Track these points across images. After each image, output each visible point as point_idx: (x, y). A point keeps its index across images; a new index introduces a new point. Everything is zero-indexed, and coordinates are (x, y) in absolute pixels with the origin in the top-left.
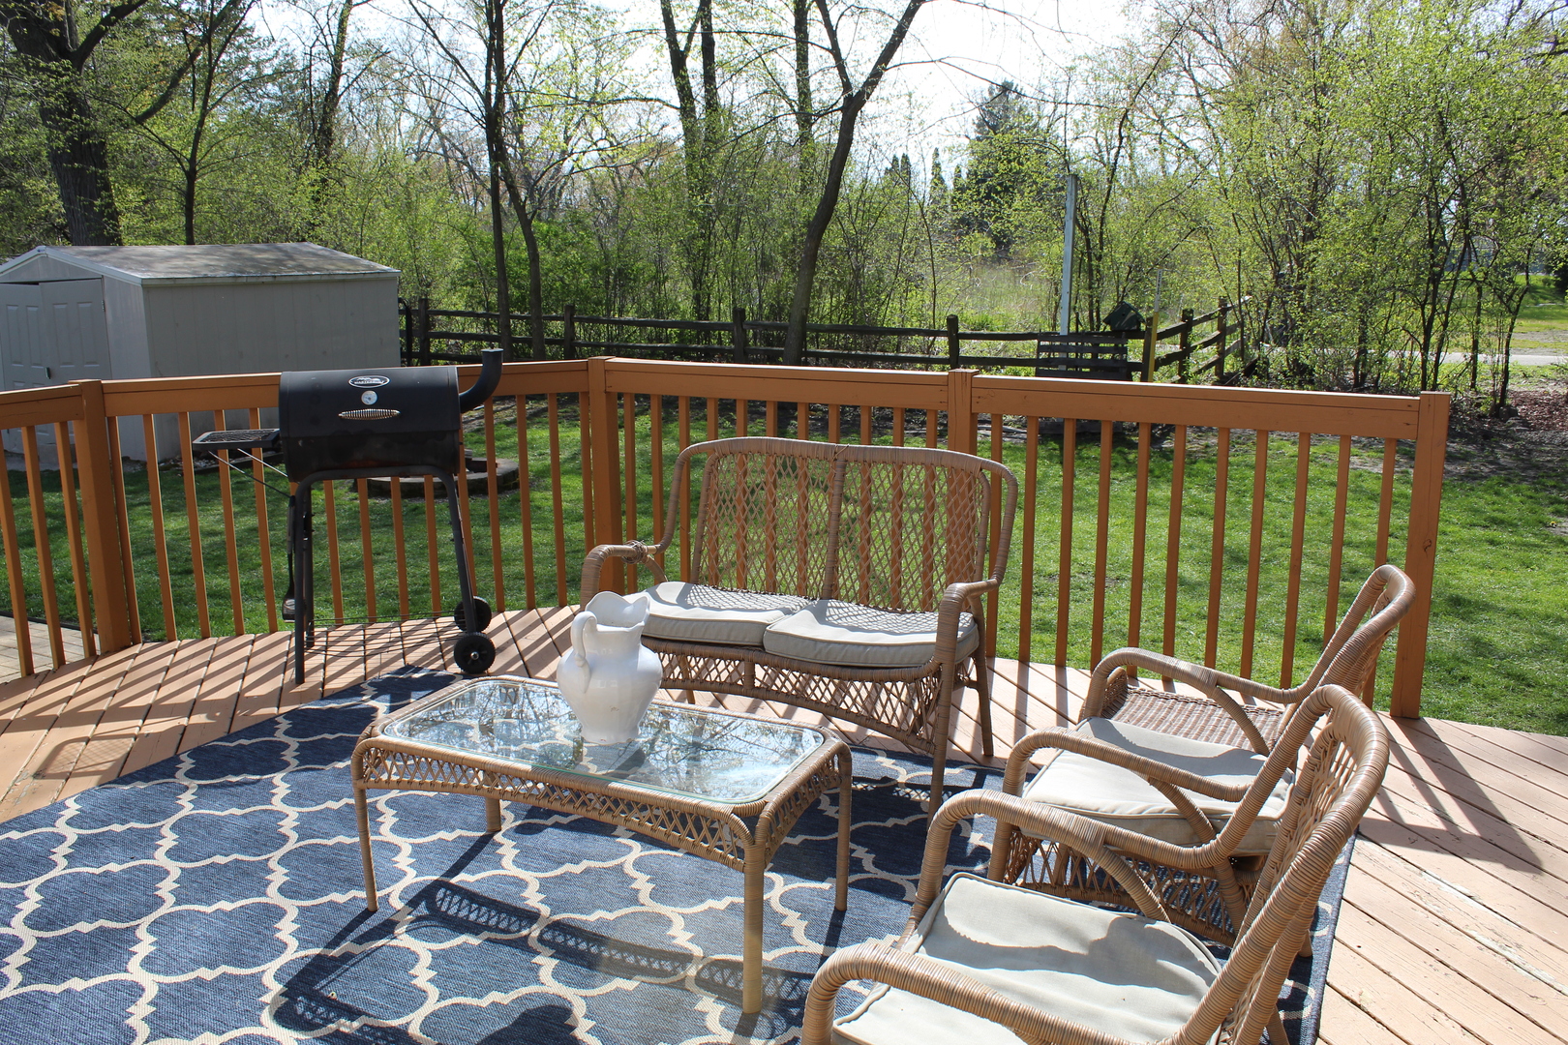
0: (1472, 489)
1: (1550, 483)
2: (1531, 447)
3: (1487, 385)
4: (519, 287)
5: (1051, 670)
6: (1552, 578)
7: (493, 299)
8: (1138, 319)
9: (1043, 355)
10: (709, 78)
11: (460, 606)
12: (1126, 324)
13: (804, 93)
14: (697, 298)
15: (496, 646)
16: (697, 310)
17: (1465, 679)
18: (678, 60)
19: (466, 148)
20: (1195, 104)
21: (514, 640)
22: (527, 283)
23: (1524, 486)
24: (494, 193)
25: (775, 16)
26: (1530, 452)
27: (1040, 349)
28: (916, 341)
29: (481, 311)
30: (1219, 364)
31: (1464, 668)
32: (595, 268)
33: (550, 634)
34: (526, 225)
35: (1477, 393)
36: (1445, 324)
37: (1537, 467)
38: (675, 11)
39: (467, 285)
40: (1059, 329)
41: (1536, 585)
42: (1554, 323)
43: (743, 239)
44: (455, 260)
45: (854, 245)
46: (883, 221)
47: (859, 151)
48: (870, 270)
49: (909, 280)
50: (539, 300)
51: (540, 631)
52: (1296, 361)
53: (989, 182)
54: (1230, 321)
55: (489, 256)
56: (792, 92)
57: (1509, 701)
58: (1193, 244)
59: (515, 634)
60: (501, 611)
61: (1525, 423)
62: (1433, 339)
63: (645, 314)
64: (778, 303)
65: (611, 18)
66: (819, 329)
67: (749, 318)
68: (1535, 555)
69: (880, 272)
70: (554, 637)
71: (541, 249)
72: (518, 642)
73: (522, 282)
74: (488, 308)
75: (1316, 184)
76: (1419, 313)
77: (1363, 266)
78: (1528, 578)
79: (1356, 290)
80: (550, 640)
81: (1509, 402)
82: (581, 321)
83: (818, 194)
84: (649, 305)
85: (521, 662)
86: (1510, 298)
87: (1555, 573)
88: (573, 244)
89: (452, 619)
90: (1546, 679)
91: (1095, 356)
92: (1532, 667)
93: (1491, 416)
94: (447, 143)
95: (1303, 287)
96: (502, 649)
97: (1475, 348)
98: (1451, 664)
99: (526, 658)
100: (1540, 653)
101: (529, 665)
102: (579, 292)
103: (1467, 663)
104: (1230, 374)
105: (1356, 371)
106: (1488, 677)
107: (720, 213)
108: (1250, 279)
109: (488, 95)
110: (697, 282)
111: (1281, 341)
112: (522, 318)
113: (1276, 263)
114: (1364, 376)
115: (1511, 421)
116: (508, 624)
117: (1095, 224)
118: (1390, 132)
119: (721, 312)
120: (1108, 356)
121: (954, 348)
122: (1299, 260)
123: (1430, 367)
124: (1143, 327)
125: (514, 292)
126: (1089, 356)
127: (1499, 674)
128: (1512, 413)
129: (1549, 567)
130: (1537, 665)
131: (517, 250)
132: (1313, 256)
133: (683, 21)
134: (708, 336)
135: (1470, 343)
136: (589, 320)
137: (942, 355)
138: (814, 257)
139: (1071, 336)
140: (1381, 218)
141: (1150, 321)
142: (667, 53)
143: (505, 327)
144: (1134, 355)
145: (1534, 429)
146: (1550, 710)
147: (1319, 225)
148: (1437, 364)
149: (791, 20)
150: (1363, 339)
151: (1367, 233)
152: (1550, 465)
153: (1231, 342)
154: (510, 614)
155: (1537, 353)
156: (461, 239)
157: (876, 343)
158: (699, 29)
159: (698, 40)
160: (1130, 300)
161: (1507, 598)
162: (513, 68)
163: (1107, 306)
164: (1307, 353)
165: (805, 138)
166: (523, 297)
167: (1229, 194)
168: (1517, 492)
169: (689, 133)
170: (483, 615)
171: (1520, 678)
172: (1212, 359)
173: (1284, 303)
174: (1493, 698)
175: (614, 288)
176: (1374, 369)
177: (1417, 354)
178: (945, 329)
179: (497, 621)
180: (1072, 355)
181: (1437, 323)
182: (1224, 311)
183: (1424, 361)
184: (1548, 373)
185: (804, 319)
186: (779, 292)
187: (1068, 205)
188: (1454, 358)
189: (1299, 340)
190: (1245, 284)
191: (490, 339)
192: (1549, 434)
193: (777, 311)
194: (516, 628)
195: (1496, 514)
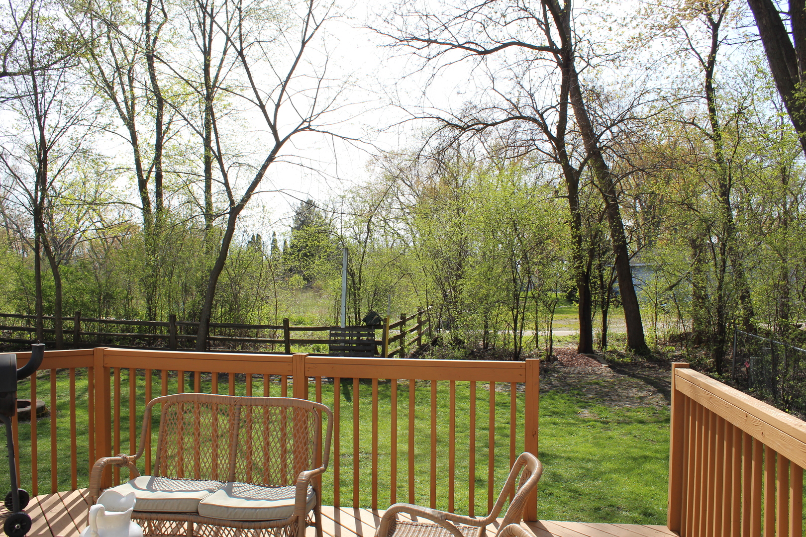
0: (542, 398)
1: (576, 392)
2: (565, 375)
3: (543, 346)
4: (49, 301)
5: (351, 510)
6: (583, 439)
7: (33, 307)
8: (379, 319)
9: (332, 338)
10: (159, 194)
11: (10, 495)
12: (373, 321)
13: (209, 204)
14: (149, 309)
15: (32, 518)
16: (149, 315)
17: (551, 494)
18: (143, 184)
19: (19, 223)
20: (401, 213)
21: (44, 513)
22: (53, 299)
23: (564, 395)
24: (37, 250)
25: (194, 164)
26: (565, 378)
27: (331, 335)
28: (266, 331)
29: (25, 314)
30: (419, 340)
31: (550, 489)
32: (93, 292)
33: (66, 508)
34: (55, 268)
35: (539, 350)
36: (523, 319)
37: (570, 385)
38: (142, 159)
39: (18, 299)
40: (340, 324)
41: (576, 443)
42: (568, 315)
43: (175, 277)
44: (10, 285)
45: (234, 281)
46: (249, 269)
47: (237, 234)
48: (242, 295)
49: (262, 299)
50: (60, 309)
51: (60, 506)
52: (456, 338)
53: (303, 251)
54: (423, 319)
55: (31, 285)
56: (202, 202)
57: (572, 503)
58: (404, 282)
59: (44, 509)
60: (35, 495)
61: (561, 364)
62: (518, 325)
63: (120, 316)
64: (193, 311)
65: (106, 160)
66: (216, 326)
67: (178, 320)
68: (574, 428)
69: (247, 296)
70: (69, 510)
71: (63, 281)
72: (46, 515)
73: (51, 298)
74: (30, 312)
75: (460, 253)
76: (511, 313)
77: (484, 291)
78: (573, 440)
79: (482, 302)
80: (66, 512)
81: (554, 354)
82: (84, 320)
83: (215, 255)
84: (122, 312)
85: (48, 528)
86: (550, 305)
87: (584, 437)
88: (81, 279)
89: (3, 504)
90: (587, 491)
91: (358, 338)
92: (579, 486)
93: (547, 361)
94: (8, 220)
95: (457, 302)
96: (36, 519)
97: (537, 329)
98: (544, 487)
99: (51, 525)
100: (582, 477)
101: (53, 529)
102: (83, 304)
103: (551, 486)
104: (425, 345)
105: (484, 341)
106: (561, 492)
107: (163, 264)
108: (432, 298)
109: (36, 197)
110: (150, 299)
111: (448, 327)
112: (50, 319)
113: (444, 290)
114: (487, 344)
115: (555, 363)
116: (39, 503)
117: (357, 272)
118: (492, 229)
119: (163, 316)
120: (365, 338)
121: (287, 335)
122: (454, 288)
123: (518, 339)
124: (382, 323)
125: (45, 304)
126: (355, 338)
127: (565, 490)
128: (556, 359)
129: (581, 434)
130: (582, 484)
131: (49, 280)
132: (461, 287)
133: (146, 164)
134: (155, 329)
135: (534, 327)
136: (88, 320)
137: (280, 339)
138: (214, 288)
139: (347, 328)
140: (490, 269)
141: (385, 320)
142: (136, 180)
143: (40, 324)
144: (378, 337)
145: (565, 366)
146: (590, 506)
147: (463, 272)
148: (521, 337)
149: (203, 166)
150: (486, 327)
151: (486, 276)
152: (574, 384)
153: (424, 328)
154: (41, 497)
155: (562, 330)
156: (15, 274)
157: (246, 333)
158: (154, 169)
159: (153, 175)
160: (374, 310)
161: (564, 451)
162: (51, 184)
163: (364, 312)
164: (461, 334)
165: (209, 227)
166: (51, 307)
167: (421, 258)
168: (562, 398)
169: (147, 221)
170: (24, 499)
171: (575, 491)
172: (416, 337)
173: (449, 309)
174: (564, 504)
175: (104, 303)
176: (492, 340)
177: (511, 332)
178: (282, 325)
179: (32, 502)
180: (347, 338)
181: (519, 317)
182: (420, 314)
183: (515, 336)
184: (568, 339)
185: (208, 320)
186: (194, 306)
187: (344, 263)
188: (528, 334)
189: (457, 328)
190: (430, 300)
191: (30, 330)
192: (573, 369)
193: (192, 315)
194: (45, 506)
195: (554, 409)
